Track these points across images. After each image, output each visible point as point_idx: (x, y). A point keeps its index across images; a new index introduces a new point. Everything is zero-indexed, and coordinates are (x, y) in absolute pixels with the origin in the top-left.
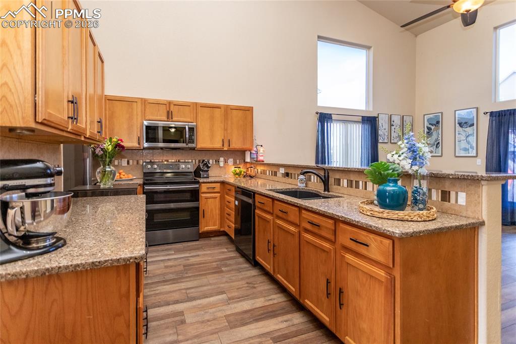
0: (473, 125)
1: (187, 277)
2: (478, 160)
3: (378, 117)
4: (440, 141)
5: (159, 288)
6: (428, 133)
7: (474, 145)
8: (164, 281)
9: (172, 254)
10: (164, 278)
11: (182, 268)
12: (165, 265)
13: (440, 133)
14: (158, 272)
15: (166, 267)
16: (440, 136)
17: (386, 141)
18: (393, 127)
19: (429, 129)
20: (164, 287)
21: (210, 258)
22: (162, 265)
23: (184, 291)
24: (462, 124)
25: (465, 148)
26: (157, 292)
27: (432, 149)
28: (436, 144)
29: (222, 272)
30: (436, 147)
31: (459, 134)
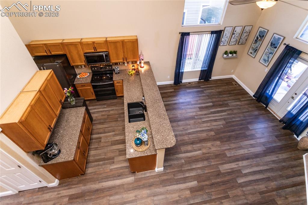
0: (276, 48)
1: (107, 122)
2: (267, 69)
3: (224, 31)
4: (258, 49)
5: (98, 126)
6: (256, 40)
7: (270, 60)
8: (100, 123)
9: (106, 108)
10: (100, 121)
11: (106, 117)
12: (102, 114)
13: (261, 43)
14: (99, 118)
15: (102, 115)
16: (259, 46)
17: (225, 44)
18: (234, 35)
19: (257, 38)
20: (100, 126)
21: (117, 112)
22: (101, 114)
23: (104, 129)
24: (272, 44)
25: (265, 59)
26: (97, 128)
27: (252, 51)
28: (255, 49)
29: (117, 121)
30: (255, 51)
31: (268, 49)
